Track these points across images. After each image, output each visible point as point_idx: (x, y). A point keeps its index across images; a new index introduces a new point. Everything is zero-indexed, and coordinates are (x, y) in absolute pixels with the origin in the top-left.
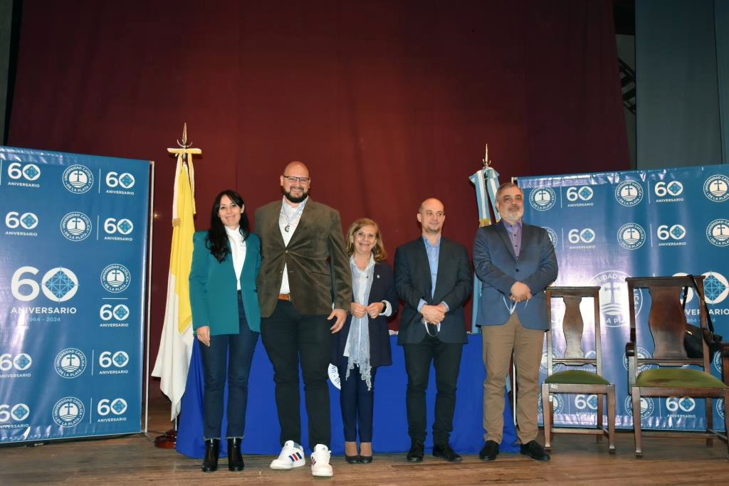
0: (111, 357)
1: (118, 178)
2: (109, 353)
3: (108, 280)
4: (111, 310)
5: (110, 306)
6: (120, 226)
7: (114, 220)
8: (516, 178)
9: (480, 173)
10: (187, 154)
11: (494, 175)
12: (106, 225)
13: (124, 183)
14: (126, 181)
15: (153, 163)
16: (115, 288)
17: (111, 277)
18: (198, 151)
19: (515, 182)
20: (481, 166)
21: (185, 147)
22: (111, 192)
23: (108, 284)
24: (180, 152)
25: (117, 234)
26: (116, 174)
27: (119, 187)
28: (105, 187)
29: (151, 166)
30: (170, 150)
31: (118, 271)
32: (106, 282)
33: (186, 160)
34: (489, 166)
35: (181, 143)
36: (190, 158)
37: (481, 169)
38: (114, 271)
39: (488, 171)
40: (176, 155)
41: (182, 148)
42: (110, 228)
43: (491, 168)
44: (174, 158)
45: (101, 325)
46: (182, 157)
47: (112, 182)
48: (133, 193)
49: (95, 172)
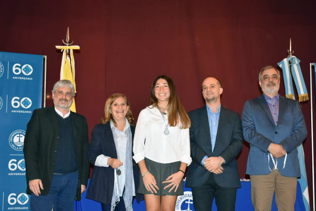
0: (16, 197)
1: (21, 68)
2: (15, 195)
3: (14, 142)
4: (17, 163)
5: (15, 161)
6: (22, 103)
7: (18, 98)
8: (313, 64)
9: (285, 61)
10: (69, 50)
11: (297, 61)
12: (13, 102)
13: (25, 71)
14: (27, 70)
15: (46, 57)
16: (19, 147)
17: (16, 140)
18: (77, 47)
19: (313, 67)
20: (286, 55)
21: (68, 44)
22: (16, 78)
23: (14, 145)
24: (64, 48)
25: (21, 108)
26: (19, 65)
27: (21, 75)
28: (12, 74)
29: (44, 59)
30: (58, 47)
31: (21, 135)
32: (13, 143)
33: (69, 54)
34: (293, 55)
35: (66, 42)
36: (72, 52)
37: (286, 57)
38: (18, 135)
39: (292, 59)
40: (62, 51)
41: (66, 45)
42: (16, 104)
43: (294, 57)
44: (60, 52)
45: (9, 174)
46: (66, 51)
47: (17, 71)
48: (31, 79)
49: (5, 64)
